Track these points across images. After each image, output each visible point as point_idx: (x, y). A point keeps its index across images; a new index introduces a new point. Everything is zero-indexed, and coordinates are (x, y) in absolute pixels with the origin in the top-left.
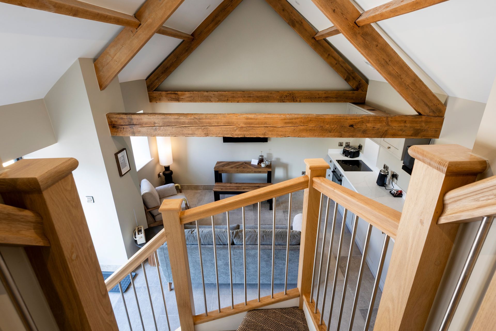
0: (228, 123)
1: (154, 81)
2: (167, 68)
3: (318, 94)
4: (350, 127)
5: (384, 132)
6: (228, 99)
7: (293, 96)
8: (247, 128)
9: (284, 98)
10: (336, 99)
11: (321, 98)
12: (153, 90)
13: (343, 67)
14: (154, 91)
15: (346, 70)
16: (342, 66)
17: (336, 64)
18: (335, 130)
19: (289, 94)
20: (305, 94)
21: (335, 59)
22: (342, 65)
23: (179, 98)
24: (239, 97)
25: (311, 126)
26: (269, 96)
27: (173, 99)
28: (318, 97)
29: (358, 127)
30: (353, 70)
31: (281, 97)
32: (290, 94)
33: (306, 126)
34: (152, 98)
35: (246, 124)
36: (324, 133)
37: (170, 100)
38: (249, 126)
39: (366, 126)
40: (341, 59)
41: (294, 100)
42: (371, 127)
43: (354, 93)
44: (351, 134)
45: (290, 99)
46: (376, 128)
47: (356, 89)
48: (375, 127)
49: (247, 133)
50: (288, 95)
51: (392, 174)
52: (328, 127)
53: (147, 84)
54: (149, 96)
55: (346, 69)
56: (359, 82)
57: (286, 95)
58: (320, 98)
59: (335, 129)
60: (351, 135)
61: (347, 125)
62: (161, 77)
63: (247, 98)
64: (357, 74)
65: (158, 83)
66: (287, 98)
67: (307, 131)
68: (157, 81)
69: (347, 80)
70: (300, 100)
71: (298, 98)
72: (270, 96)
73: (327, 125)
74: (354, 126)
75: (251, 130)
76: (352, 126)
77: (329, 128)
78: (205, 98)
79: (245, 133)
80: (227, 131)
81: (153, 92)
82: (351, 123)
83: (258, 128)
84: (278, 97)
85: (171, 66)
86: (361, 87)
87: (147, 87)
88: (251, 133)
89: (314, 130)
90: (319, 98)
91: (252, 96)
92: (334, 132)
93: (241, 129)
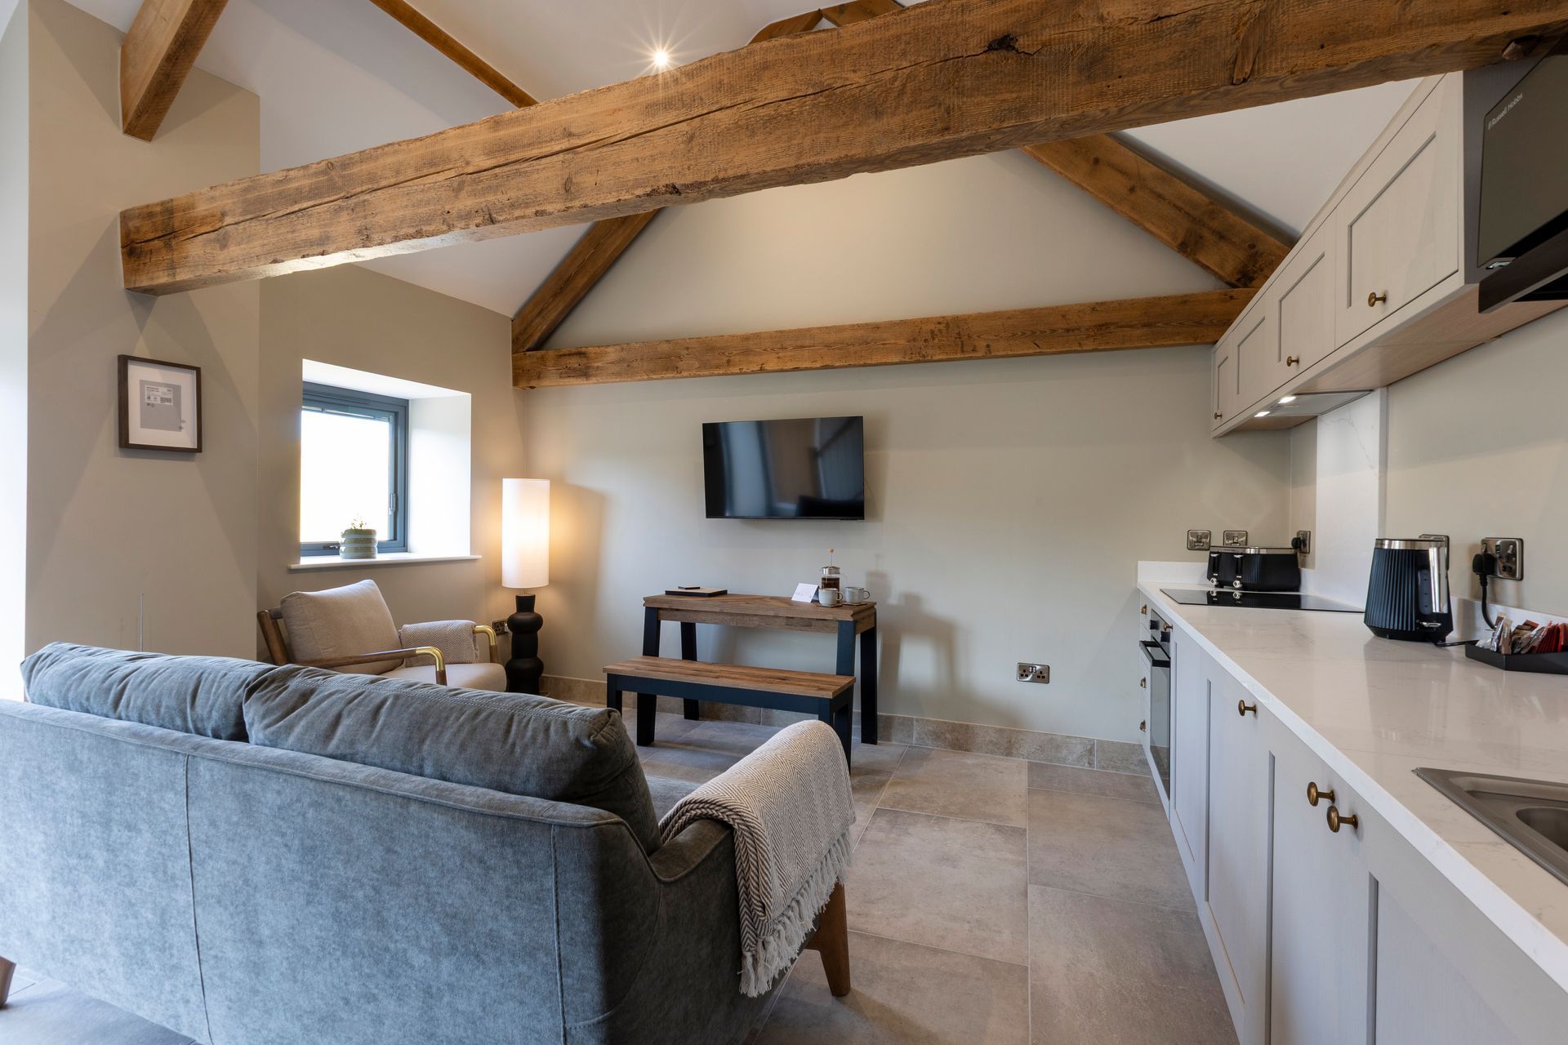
0: (432, 164)
1: (532, 321)
2: (568, 280)
3: (1063, 316)
4: (993, 56)
5: (1243, 31)
6: (728, 361)
7: (959, 334)
8: (497, 170)
9: (926, 341)
10: (1145, 329)
11: (1079, 329)
12: (526, 348)
13: (1164, 199)
14: (528, 350)
15: (1179, 209)
16: (1160, 196)
17: (1132, 190)
18: (902, 92)
19: (941, 327)
20: (1009, 318)
21: (1123, 172)
22: (1159, 189)
23: (588, 368)
24: (764, 350)
25: (771, 97)
26: (869, 341)
27: (575, 370)
28: (1066, 326)
29: (1044, 45)
30: (1211, 203)
31: (914, 340)
32: (947, 324)
33: (745, 102)
34: (521, 371)
35: (490, 152)
36: (846, 124)
37: (565, 375)
38: (502, 160)
39: (1101, 19)
40: (1149, 170)
41: (962, 347)
42: (1136, 19)
43: (1231, 297)
44: (1007, 96)
45: (949, 345)
46: (1173, 21)
47: (1238, 280)
48: (1167, 11)
49: (499, 196)
50: (940, 331)
51: (1477, 557)
52: (862, 81)
53: (513, 331)
54: (515, 368)
55: (1179, 204)
56: (1252, 246)
57: (932, 332)
58: (1073, 330)
59: (904, 85)
60: (1005, 106)
61: (976, 44)
62: (551, 307)
63: (792, 353)
64: (1232, 218)
65: (539, 327)
66: (936, 341)
67: (753, 134)
68: (538, 320)
69: (1188, 248)
70: (988, 346)
71: (979, 337)
72: (871, 338)
73: (854, 71)
74: (1022, 43)
75: (512, 182)
76: (1003, 43)
77: (868, 88)
78: (659, 361)
79: (491, 198)
80: (428, 203)
81: (525, 354)
82: (998, 27)
83: (538, 161)
84: (902, 342)
85: (576, 274)
86: (1262, 270)
87: (513, 342)
88: (513, 194)
89: (790, 117)
90: (1068, 330)
91: (807, 343)
92: (897, 108)
93: (474, 180)
